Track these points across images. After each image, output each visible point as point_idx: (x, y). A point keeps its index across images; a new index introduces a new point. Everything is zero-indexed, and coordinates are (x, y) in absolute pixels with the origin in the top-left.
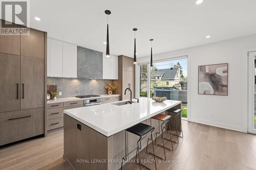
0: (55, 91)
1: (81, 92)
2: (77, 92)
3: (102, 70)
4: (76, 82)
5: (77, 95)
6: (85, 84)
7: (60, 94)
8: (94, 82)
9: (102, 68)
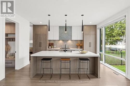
0: (53, 45)
1: (63, 46)
2: (61, 46)
3: (72, 35)
4: (61, 42)
5: (61, 47)
6: (65, 43)
7: (55, 46)
8: (70, 41)
9: (72, 34)
